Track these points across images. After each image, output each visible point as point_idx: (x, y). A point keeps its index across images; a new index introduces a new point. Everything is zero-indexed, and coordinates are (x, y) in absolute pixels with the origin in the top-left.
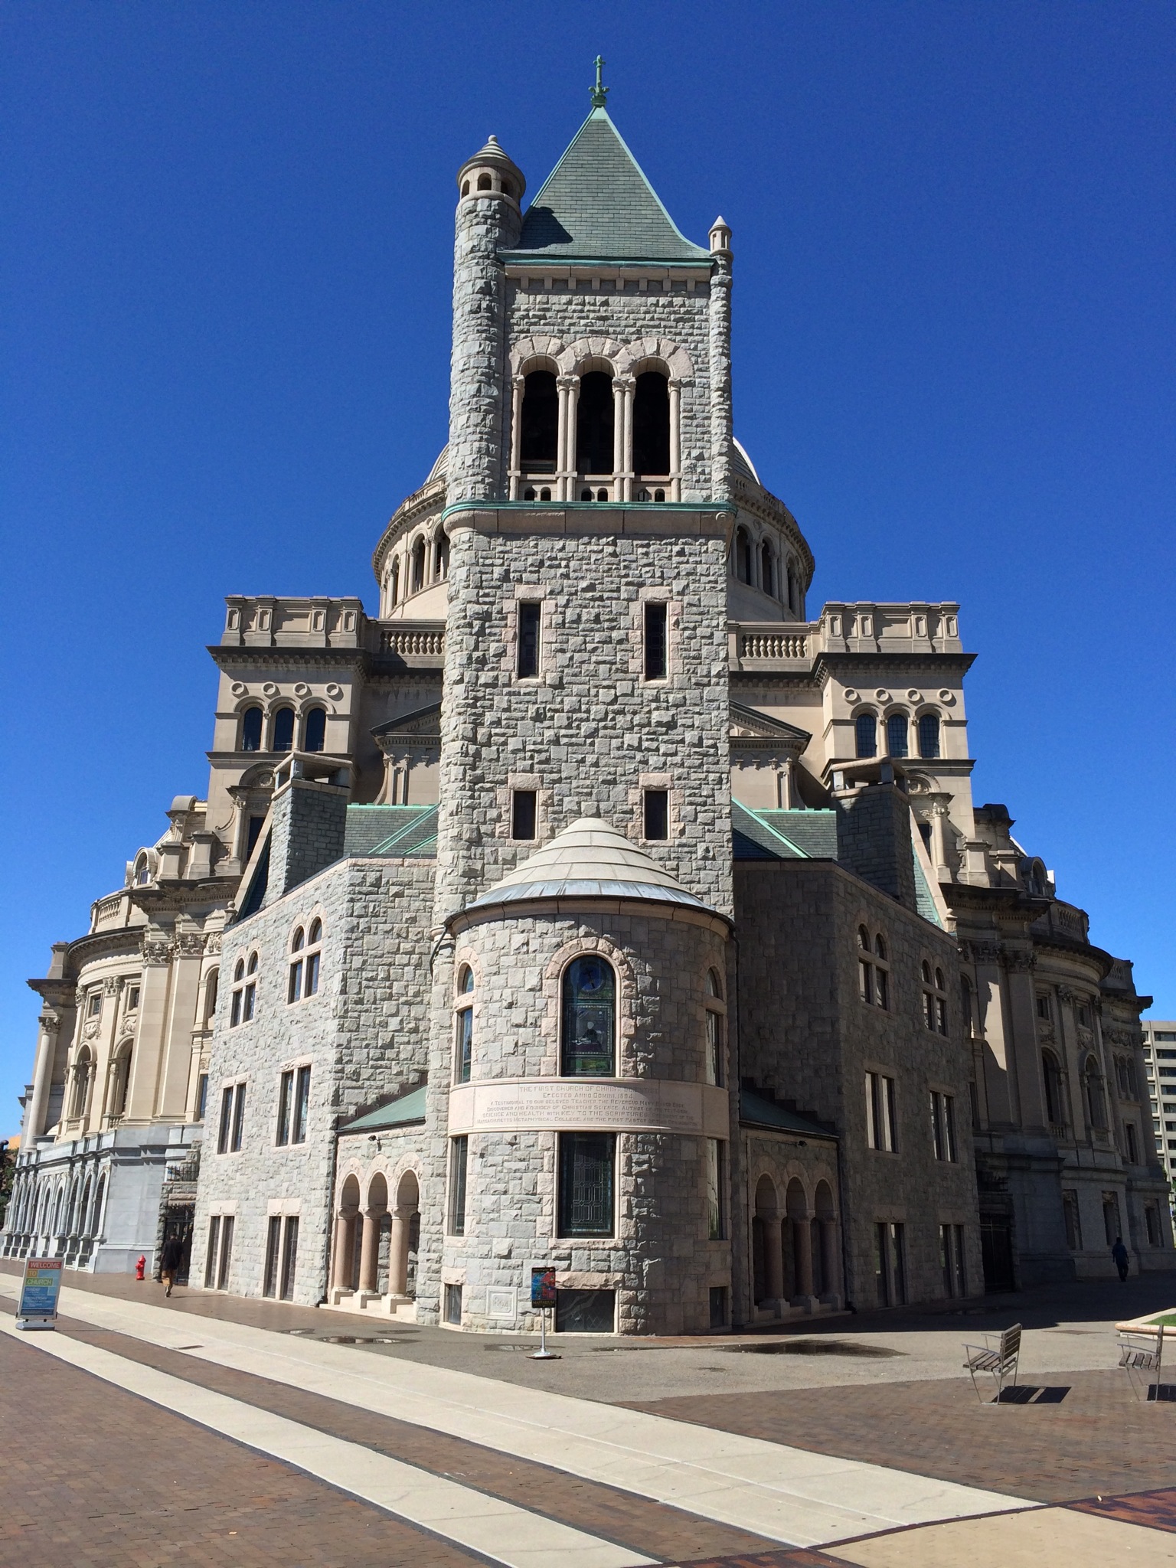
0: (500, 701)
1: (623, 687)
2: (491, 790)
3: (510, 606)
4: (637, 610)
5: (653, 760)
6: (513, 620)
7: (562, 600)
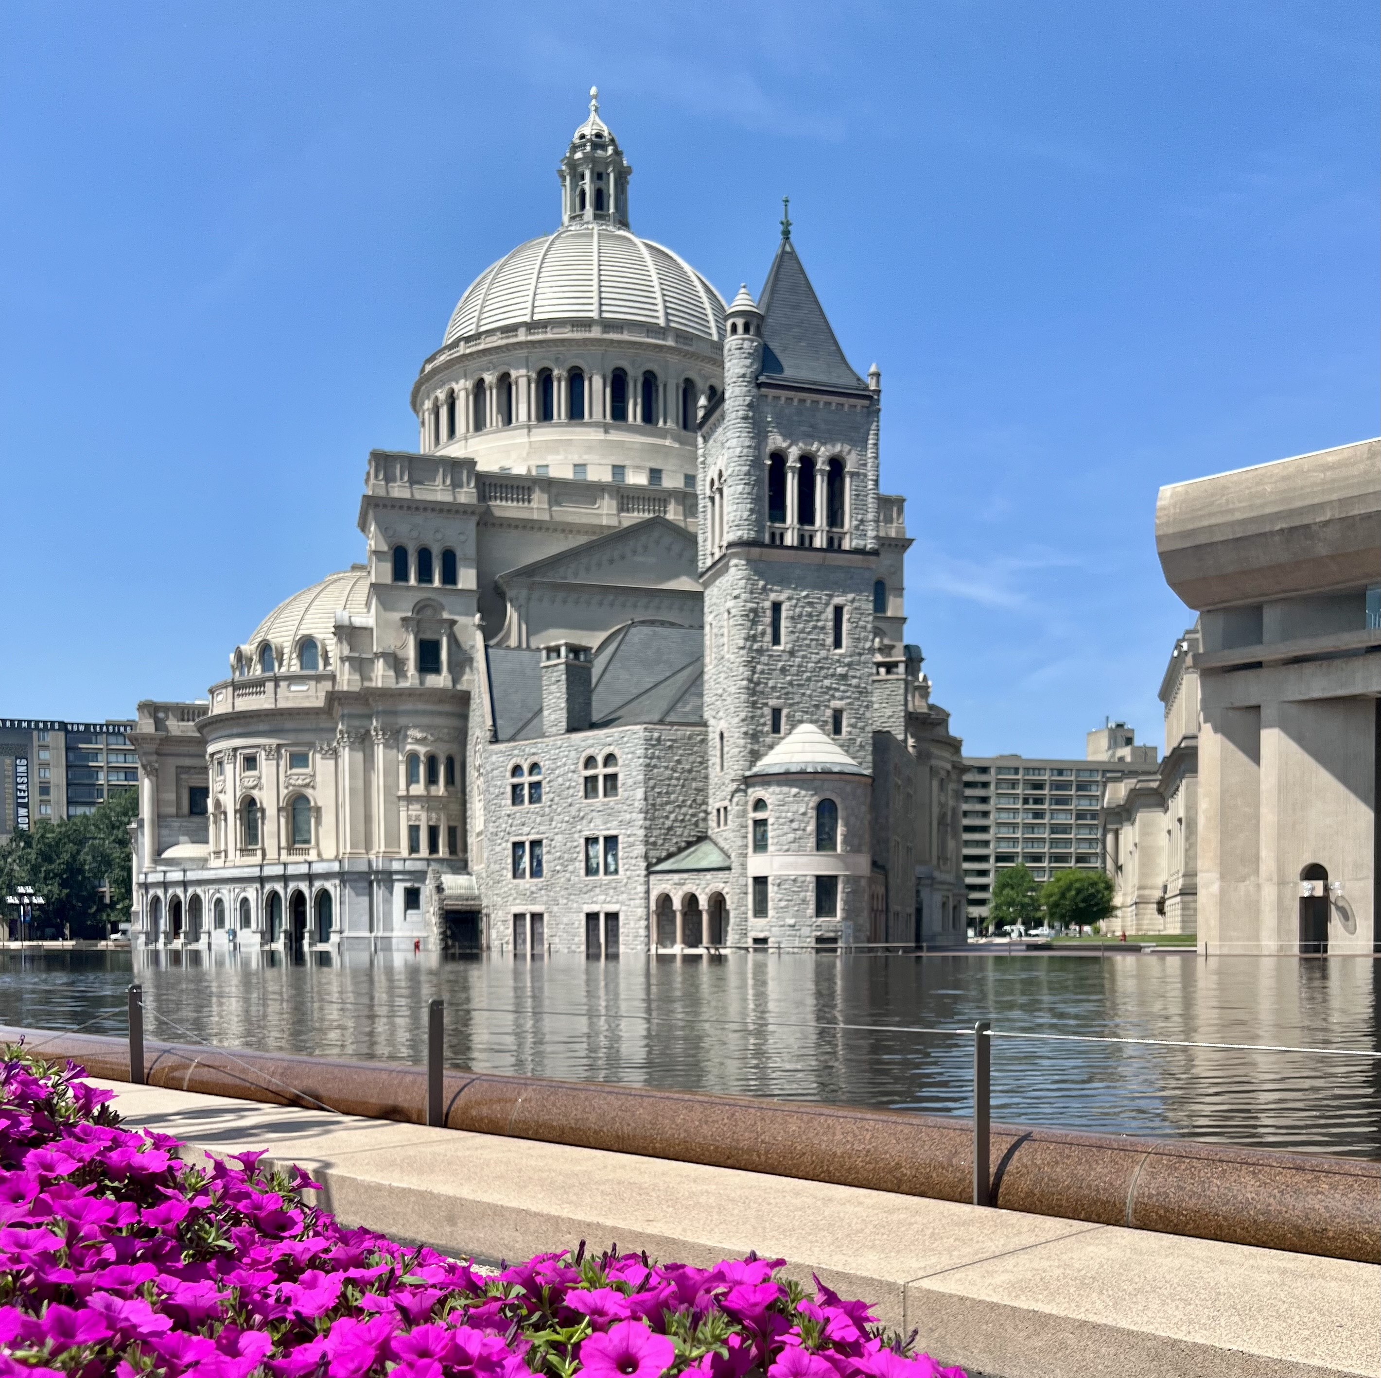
0: (764, 659)
1: (823, 653)
2: (761, 708)
3: (767, 604)
4: (830, 610)
5: (837, 694)
6: (769, 613)
7: (794, 602)
